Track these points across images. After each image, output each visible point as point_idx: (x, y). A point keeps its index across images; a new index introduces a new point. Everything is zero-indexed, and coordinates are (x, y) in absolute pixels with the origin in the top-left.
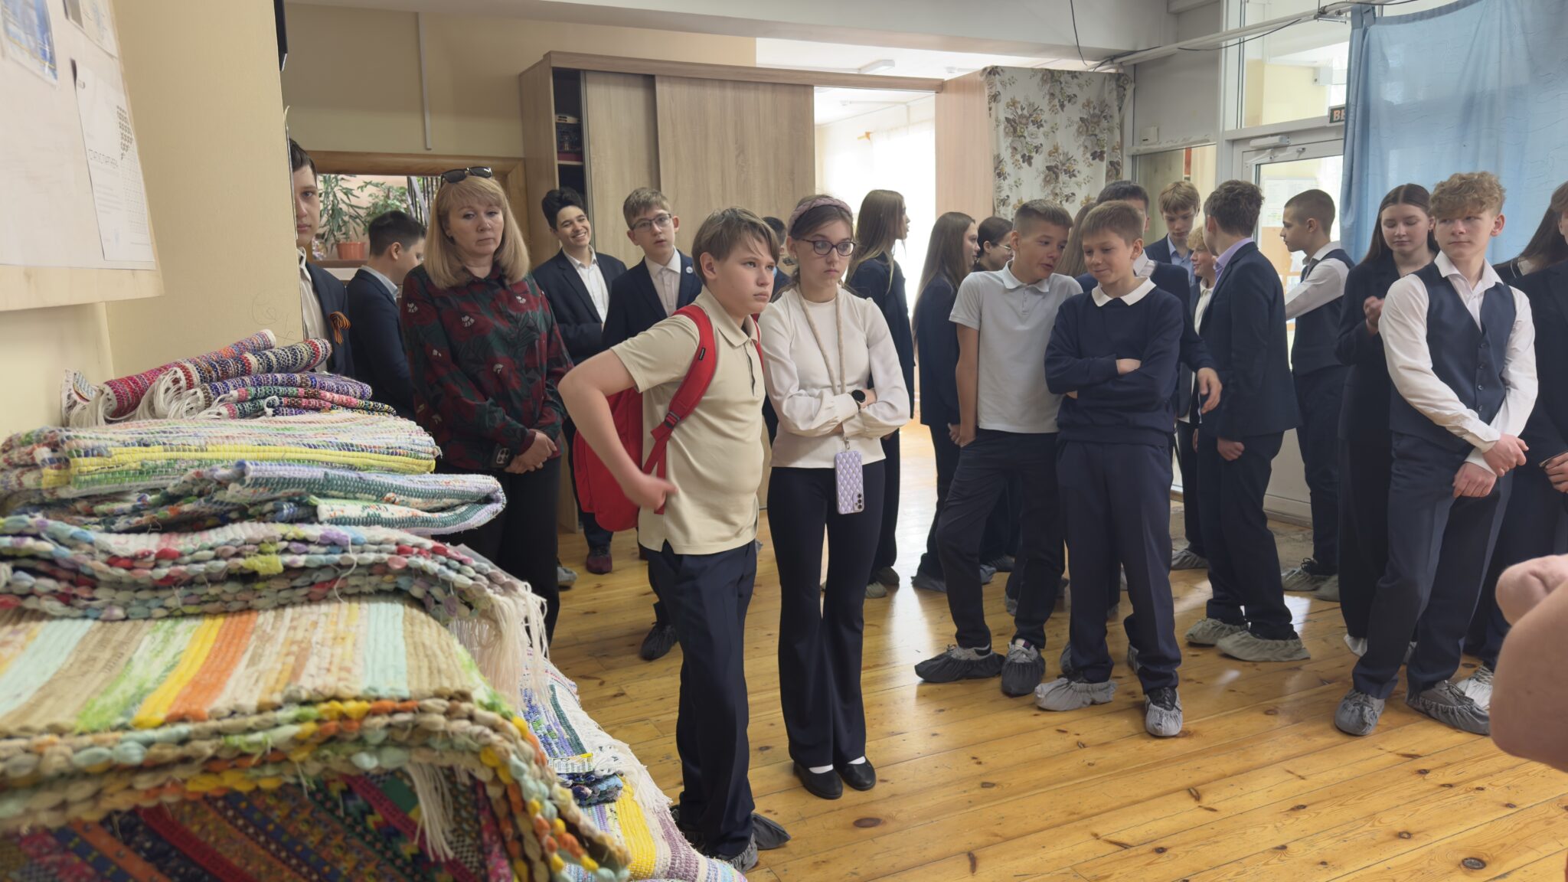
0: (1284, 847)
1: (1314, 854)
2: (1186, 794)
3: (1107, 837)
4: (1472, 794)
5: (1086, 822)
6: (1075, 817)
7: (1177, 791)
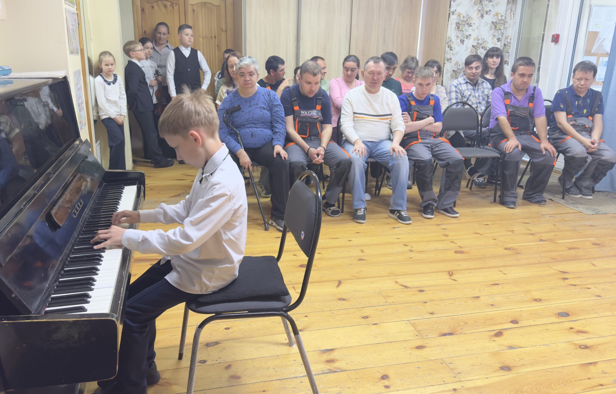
0: (478, 297)
1: (490, 301)
2: (447, 273)
3: (402, 284)
4: (583, 289)
5: (395, 277)
6: (392, 275)
7: (443, 272)
